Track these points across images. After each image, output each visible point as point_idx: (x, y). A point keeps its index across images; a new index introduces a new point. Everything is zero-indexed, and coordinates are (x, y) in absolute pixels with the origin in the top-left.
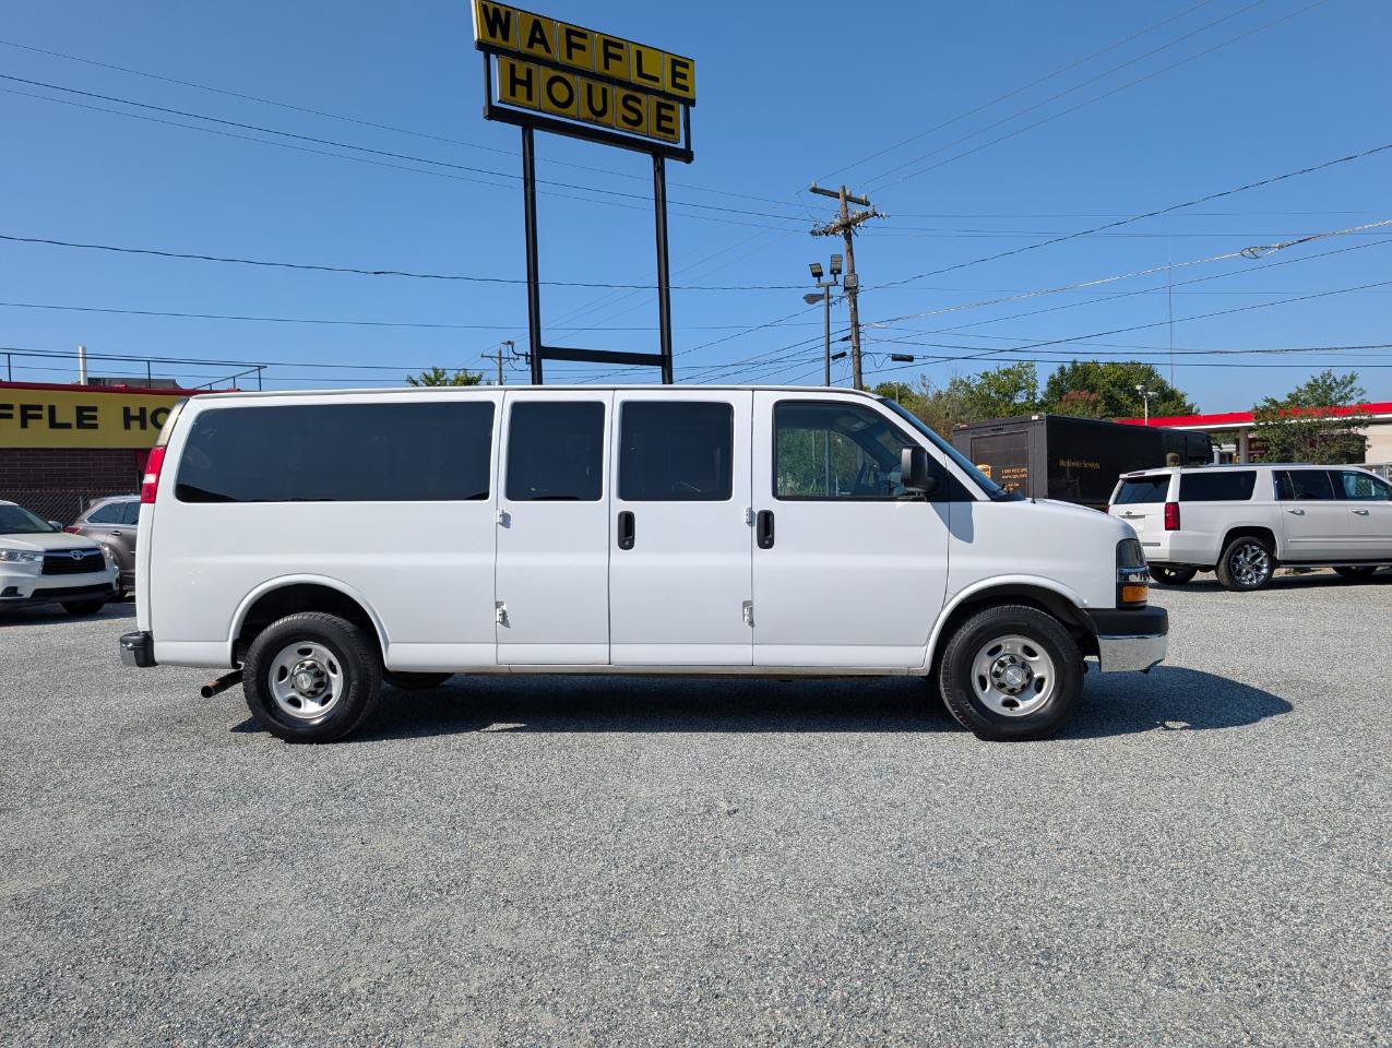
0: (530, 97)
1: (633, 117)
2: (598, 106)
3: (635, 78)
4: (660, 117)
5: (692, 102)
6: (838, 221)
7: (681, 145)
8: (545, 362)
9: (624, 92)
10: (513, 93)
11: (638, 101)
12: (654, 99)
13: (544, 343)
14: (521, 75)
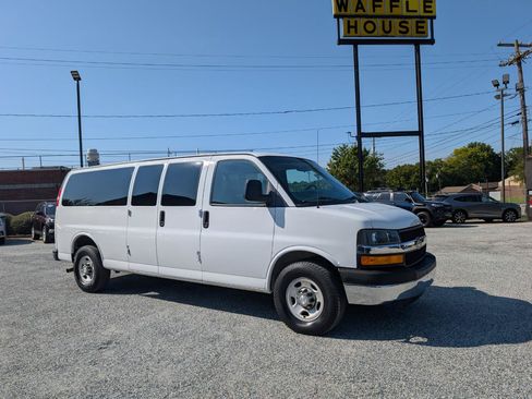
0: (356, 32)
1: (404, 30)
2: (387, 29)
3: (405, 13)
4: (418, 27)
5: (435, 17)
6: (512, 58)
7: (429, 37)
8: (363, 139)
9: (399, 20)
10: (349, 32)
11: (407, 23)
12: (414, 20)
13: (362, 131)
14: (352, 24)
